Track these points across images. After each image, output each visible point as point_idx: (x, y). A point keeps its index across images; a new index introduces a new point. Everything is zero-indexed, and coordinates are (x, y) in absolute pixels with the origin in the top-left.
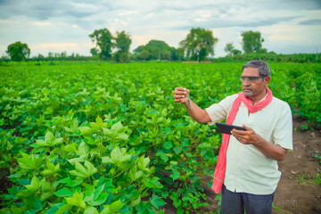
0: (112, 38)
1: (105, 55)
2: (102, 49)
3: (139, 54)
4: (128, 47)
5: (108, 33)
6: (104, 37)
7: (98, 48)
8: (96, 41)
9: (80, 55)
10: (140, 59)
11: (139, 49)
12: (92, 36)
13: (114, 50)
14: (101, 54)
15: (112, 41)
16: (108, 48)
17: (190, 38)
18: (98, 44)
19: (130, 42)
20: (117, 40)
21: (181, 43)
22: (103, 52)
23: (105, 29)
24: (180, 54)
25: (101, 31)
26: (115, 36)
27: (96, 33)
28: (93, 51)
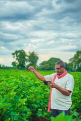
0: (26, 56)
1: (21, 66)
2: (19, 62)
3: (43, 66)
4: (36, 61)
5: (24, 52)
6: (21, 55)
7: (17, 61)
8: (16, 58)
9: (5, 66)
10: (43, 69)
11: (43, 63)
12: (13, 54)
13: (27, 64)
14: (18, 66)
15: (26, 58)
16: (24, 62)
17: (76, 57)
18: (17, 59)
19: (38, 58)
20: (29, 57)
21: (70, 60)
22: (20, 64)
23: (22, 50)
24: (70, 67)
25: (20, 51)
26: (28, 54)
27: (17, 52)
28: (14, 63)
